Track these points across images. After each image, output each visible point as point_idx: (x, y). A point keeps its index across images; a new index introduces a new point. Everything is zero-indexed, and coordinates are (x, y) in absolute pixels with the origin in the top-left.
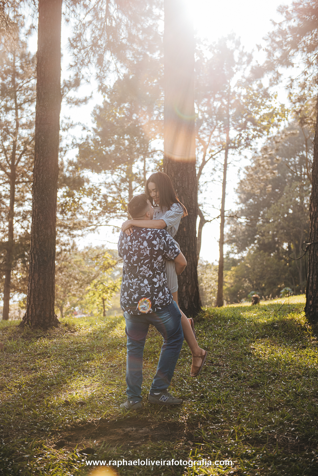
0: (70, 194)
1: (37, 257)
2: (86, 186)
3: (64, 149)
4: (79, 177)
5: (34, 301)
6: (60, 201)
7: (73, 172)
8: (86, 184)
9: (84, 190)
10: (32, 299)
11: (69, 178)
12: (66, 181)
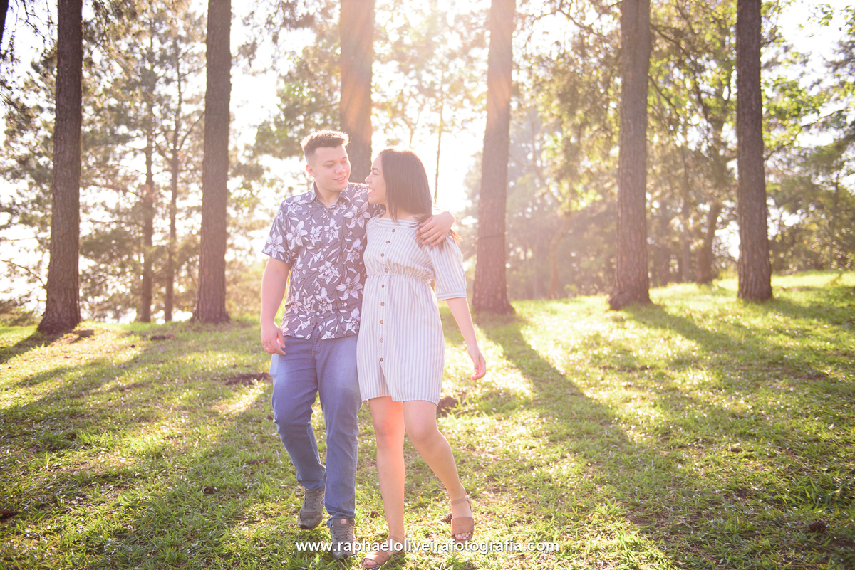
0: (247, 187)
1: (207, 252)
2: (267, 176)
3: (238, 131)
4: (257, 164)
5: (204, 296)
6: (235, 194)
7: (250, 158)
8: (266, 173)
9: (264, 181)
10: (202, 295)
11: (245, 165)
12: (240, 170)
